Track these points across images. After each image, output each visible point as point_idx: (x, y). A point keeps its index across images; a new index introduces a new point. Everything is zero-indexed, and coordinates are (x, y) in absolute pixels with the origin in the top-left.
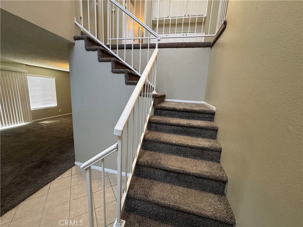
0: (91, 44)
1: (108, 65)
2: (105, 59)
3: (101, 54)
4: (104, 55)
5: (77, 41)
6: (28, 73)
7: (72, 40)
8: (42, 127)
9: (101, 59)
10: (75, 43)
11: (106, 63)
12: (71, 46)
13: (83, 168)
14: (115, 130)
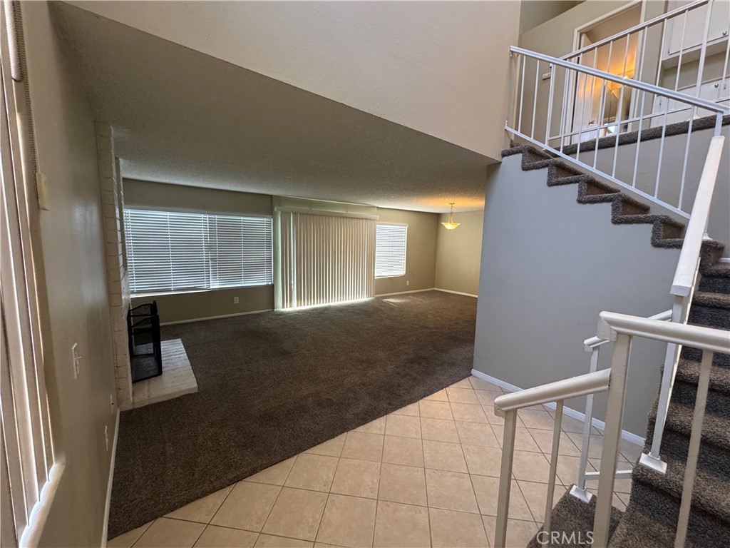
0: (534, 158)
1: (571, 191)
2: (561, 179)
3: (554, 171)
4: (562, 173)
5: (505, 158)
6: (380, 220)
7: (497, 157)
8: (391, 307)
9: (554, 180)
10: (501, 163)
11: (564, 186)
12: (493, 167)
13: (590, 345)
14: (675, 286)
